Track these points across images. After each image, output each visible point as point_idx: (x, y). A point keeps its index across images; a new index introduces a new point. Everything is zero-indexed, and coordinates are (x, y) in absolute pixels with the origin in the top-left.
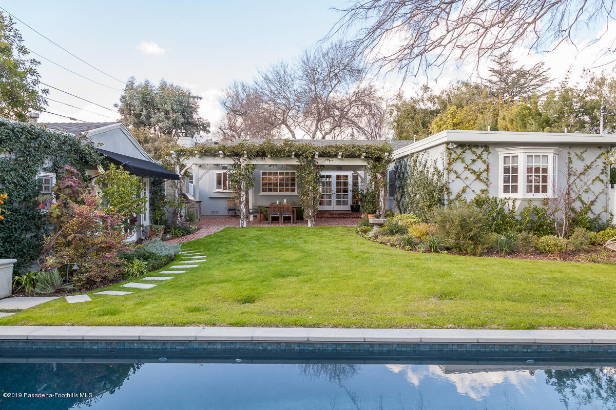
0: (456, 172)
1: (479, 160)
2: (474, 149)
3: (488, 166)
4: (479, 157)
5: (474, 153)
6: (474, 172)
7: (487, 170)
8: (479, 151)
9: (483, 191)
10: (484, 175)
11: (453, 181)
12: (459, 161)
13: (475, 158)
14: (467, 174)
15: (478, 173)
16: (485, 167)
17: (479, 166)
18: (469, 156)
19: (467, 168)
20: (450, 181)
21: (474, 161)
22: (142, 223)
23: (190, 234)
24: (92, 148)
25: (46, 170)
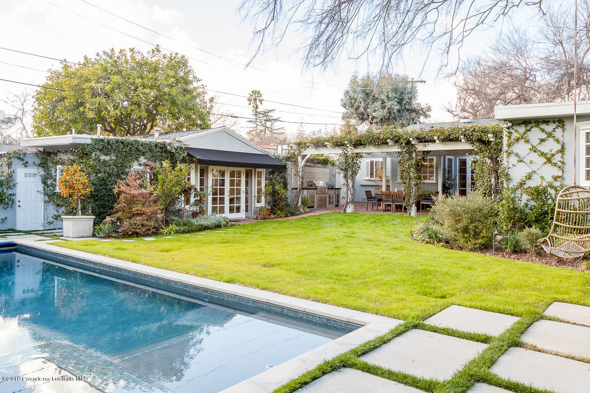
0: (517, 155)
1: (551, 139)
2: (543, 126)
3: (563, 147)
4: (550, 135)
5: (543, 131)
6: (543, 154)
7: (562, 150)
8: (549, 128)
9: (556, 178)
10: (558, 158)
11: (514, 166)
12: (522, 141)
13: (544, 136)
14: (534, 156)
15: (549, 156)
16: (559, 147)
17: (550, 146)
18: (535, 134)
19: (534, 149)
20: (510, 166)
21: (542, 140)
22: (254, 204)
23: (293, 215)
24: (181, 148)
25: (140, 165)
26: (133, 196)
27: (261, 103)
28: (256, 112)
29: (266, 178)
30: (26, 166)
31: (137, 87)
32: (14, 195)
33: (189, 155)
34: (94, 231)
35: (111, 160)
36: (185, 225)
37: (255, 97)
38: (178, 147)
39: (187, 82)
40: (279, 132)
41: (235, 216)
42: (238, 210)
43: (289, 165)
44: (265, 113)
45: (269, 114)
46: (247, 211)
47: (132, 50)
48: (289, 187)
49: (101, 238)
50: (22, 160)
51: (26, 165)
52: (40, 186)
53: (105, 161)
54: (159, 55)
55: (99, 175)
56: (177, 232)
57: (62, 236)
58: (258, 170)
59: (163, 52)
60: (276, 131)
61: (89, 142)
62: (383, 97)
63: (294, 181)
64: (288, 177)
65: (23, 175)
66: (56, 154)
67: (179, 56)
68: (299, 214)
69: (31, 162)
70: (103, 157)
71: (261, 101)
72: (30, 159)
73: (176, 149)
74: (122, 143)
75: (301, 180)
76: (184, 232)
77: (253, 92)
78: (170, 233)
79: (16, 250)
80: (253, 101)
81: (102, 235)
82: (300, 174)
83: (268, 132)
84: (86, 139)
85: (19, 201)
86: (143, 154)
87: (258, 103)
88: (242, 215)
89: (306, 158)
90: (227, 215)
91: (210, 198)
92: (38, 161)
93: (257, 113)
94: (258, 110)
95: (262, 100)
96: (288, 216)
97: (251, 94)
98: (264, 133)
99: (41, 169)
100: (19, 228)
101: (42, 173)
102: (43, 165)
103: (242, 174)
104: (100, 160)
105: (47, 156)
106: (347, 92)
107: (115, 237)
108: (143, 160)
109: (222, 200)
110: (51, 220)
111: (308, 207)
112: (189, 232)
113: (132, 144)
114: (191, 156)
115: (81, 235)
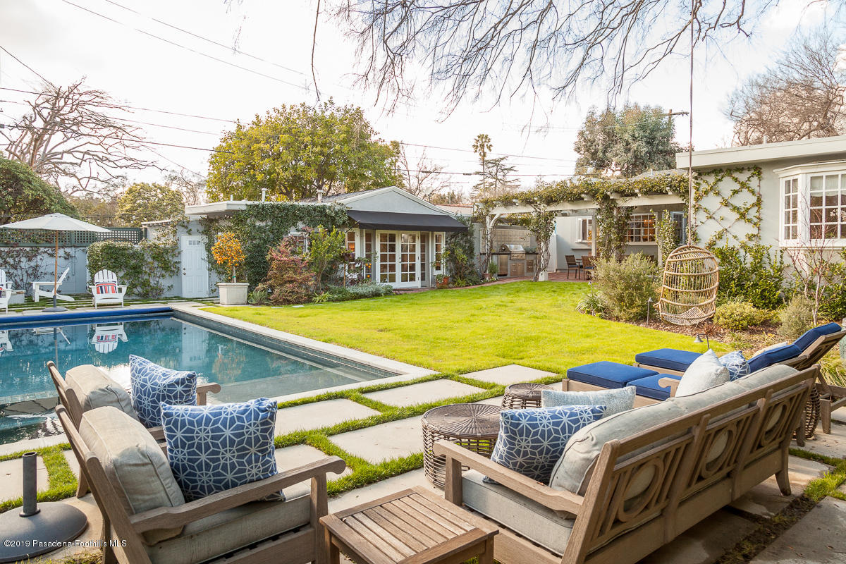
0: (706, 210)
1: (745, 190)
2: (736, 175)
3: (759, 200)
4: (743, 185)
5: (736, 180)
6: (736, 209)
7: (759, 203)
8: (743, 177)
9: (750, 238)
10: (753, 213)
11: (703, 223)
12: (711, 194)
13: (737, 186)
14: (726, 212)
15: (742, 211)
16: (754, 200)
17: (745, 199)
18: (727, 185)
19: (726, 203)
20: (698, 223)
21: (735, 192)
22: (432, 272)
23: (476, 284)
24: (342, 211)
25: (298, 230)
26: (285, 263)
27: (490, 150)
28: (484, 161)
29: (446, 242)
30: (190, 234)
31: (306, 146)
32: (180, 262)
33: (350, 218)
34: (248, 299)
35: (266, 226)
36: (340, 293)
37: (482, 143)
38: (339, 210)
39: (364, 136)
40: (513, 184)
41: (408, 285)
42: (412, 278)
43: (476, 226)
44: (496, 163)
45: (502, 163)
46: (423, 278)
47: (303, 105)
48: (476, 252)
49: (253, 305)
50: (186, 227)
51: (189, 232)
52: (204, 254)
53: (260, 227)
54: (333, 108)
55: (254, 242)
56: (329, 300)
57: (219, 303)
58: (436, 233)
59: (336, 106)
60: (509, 184)
61: (244, 208)
62: (627, 136)
63: (481, 246)
64: (475, 241)
65: (188, 243)
66: (217, 221)
67: (355, 107)
68: (483, 283)
69: (194, 229)
70: (258, 224)
71: (489, 148)
72: (194, 228)
73: (337, 213)
74: (278, 208)
75: (489, 243)
76: (337, 300)
77: (479, 137)
78: (322, 301)
79: (173, 316)
80: (479, 148)
81: (254, 302)
82: (489, 237)
83: (499, 185)
84: (243, 204)
85: (184, 269)
86: (301, 219)
87: (486, 150)
88: (417, 283)
89: (496, 217)
90: (398, 284)
91: (378, 263)
92: (202, 229)
93: (484, 162)
94: (486, 159)
95: (491, 145)
96: (470, 285)
97: (477, 139)
98: (494, 186)
99: (204, 237)
100: (185, 296)
101: (206, 240)
102: (206, 232)
103: (417, 238)
104: (255, 226)
105: (210, 223)
106: (582, 133)
107: (267, 305)
108: (300, 225)
109: (393, 268)
110: (214, 288)
111: (499, 275)
112: (342, 300)
113: (288, 210)
114: (353, 220)
115: (235, 302)
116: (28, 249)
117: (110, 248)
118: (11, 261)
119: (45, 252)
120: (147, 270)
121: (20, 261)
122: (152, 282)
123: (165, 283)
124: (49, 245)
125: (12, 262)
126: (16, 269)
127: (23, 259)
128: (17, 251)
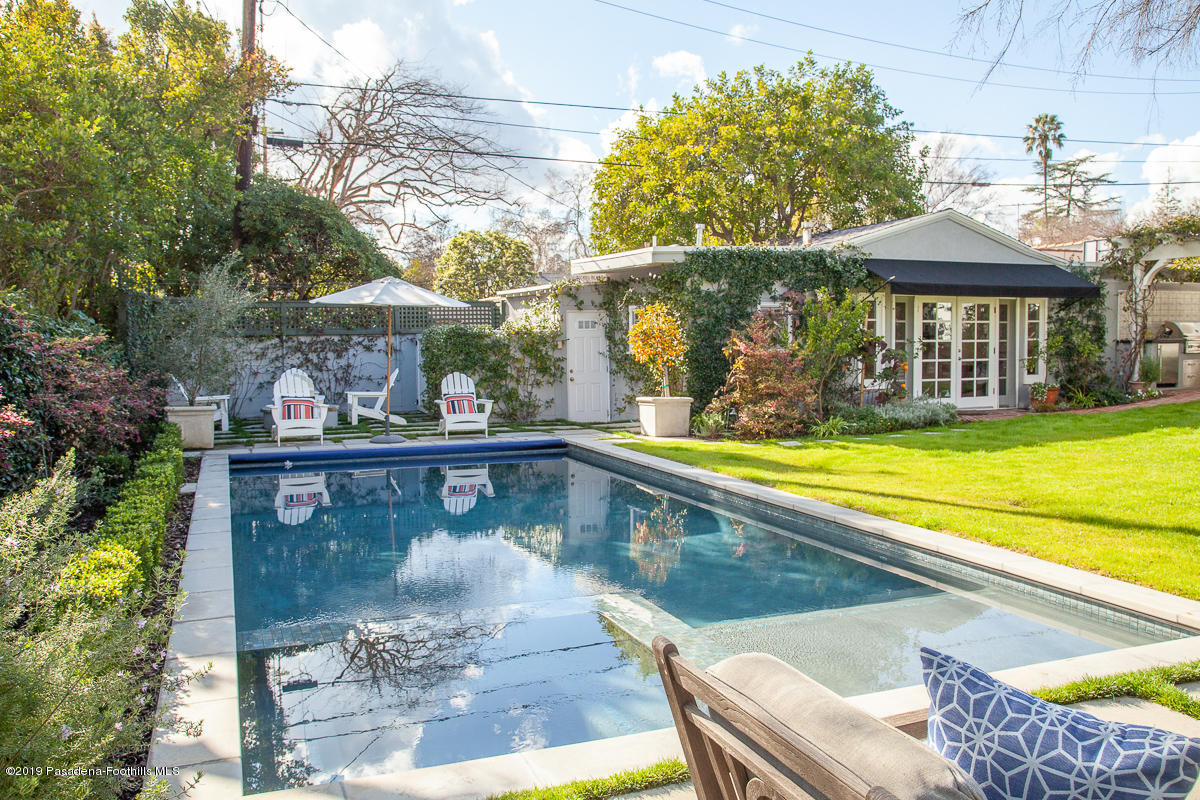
22: (1021, 378)
23: (1117, 404)
24: (855, 261)
25: (774, 299)
26: (761, 360)
27: (1060, 145)
28: (1046, 166)
29: (1049, 317)
30: (580, 309)
31: (770, 144)
32: (563, 360)
33: (870, 275)
34: (691, 426)
35: (719, 292)
36: (861, 418)
37: (1046, 133)
38: (848, 260)
40: (1105, 208)
41: (975, 402)
42: (983, 390)
44: (1068, 168)
45: (1079, 169)
46: (1002, 391)
47: (759, 70)
48: (1109, 339)
49: (703, 438)
50: (575, 297)
51: (580, 306)
52: (603, 345)
53: (708, 293)
55: (699, 321)
56: (844, 432)
57: (639, 433)
58: (1029, 300)
60: (1096, 208)
61: (681, 259)
63: (1120, 324)
64: (1108, 315)
65: (577, 325)
66: (626, 285)
67: (854, 67)
68: (1132, 402)
69: (587, 302)
70: (706, 287)
71: (1059, 140)
72: (587, 297)
73: (844, 265)
74: (740, 257)
75: (1140, 320)
76: (858, 432)
77: (1037, 121)
78: (831, 433)
79: (566, 454)
80: (1037, 142)
81: (704, 434)
82: (1139, 307)
83: (1074, 211)
84: (676, 253)
85: (572, 371)
86: (780, 277)
87: (1051, 145)
88: (992, 401)
89: (1155, 268)
90: (956, 400)
91: (918, 363)
92: (599, 299)
93: (1046, 170)
94: (1049, 162)
95: (1061, 136)
96: (1104, 406)
97: (1034, 125)
98: (1065, 213)
99: (603, 313)
100: (573, 417)
101: (606, 320)
102: (608, 305)
103: (991, 310)
104: (700, 292)
105: (614, 291)
107: (729, 438)
108: (778, 288)
109: (945, 369)
110: (621, 404)
111: (1159, 386)
112: (868, 432)
113: (757, 259)
114: (876, 276)
115: (669, 433)
116: (336, 339)
117: (460, 335)
118: (313, 356)
119: (360, 343)
120: (514, 373)
121: (326, 358)
122: (522, 394)
123: (542, 394)
124: (364, 332)
125: (315, 360)
126: (321, 370)
127: (331, 355)
128: (322, 342)
